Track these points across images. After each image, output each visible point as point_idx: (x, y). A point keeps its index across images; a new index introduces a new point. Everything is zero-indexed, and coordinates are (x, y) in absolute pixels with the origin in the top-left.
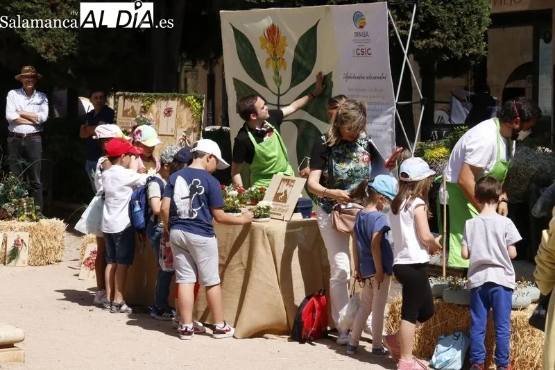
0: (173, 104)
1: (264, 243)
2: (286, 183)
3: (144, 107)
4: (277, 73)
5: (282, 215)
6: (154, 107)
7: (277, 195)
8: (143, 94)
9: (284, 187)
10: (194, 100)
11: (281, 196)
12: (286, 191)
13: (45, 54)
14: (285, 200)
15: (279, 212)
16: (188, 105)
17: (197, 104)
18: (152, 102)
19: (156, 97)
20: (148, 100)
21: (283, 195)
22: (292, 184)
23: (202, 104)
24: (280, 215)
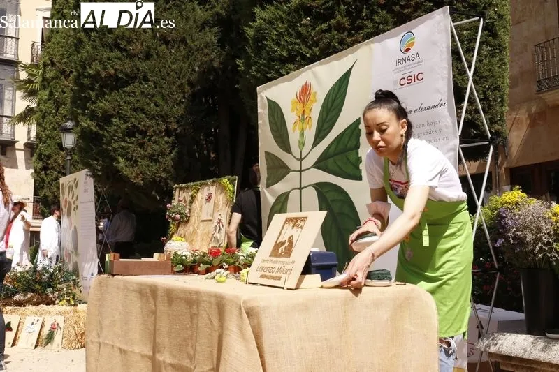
0: (213, 190)
1: (241, 329)
2: (292, 224)
3: (192, 196)
4: (302, 135)
5: (283, 279)
6: (199, 195)
7: (278, 245)
8: (191, 184)
9: (289, 231)
10: (228, 183)
11: (283, 247)
12: (291, 237)
13: (134, 179)
14: (288, 252)
15: (278, 275)
16: (223, 189)
17: (230, 186)
18: (198, 191)
19: (201, 185)
20: (195, 188)
21: (287, 244)
22: (302, 224)
23: (234, 186)
24: (279, 278)
